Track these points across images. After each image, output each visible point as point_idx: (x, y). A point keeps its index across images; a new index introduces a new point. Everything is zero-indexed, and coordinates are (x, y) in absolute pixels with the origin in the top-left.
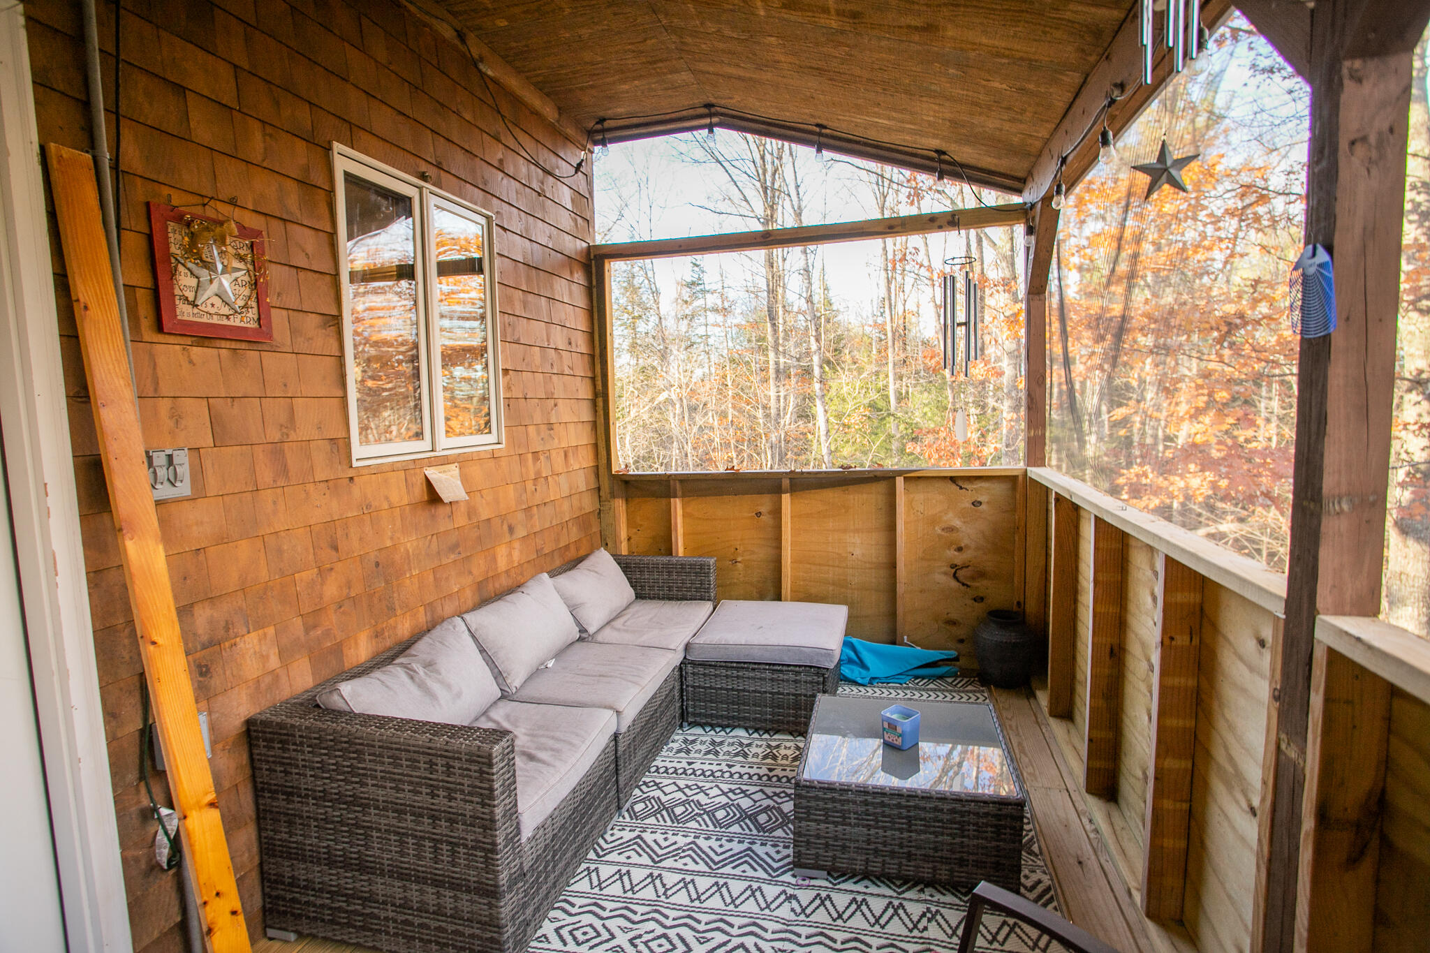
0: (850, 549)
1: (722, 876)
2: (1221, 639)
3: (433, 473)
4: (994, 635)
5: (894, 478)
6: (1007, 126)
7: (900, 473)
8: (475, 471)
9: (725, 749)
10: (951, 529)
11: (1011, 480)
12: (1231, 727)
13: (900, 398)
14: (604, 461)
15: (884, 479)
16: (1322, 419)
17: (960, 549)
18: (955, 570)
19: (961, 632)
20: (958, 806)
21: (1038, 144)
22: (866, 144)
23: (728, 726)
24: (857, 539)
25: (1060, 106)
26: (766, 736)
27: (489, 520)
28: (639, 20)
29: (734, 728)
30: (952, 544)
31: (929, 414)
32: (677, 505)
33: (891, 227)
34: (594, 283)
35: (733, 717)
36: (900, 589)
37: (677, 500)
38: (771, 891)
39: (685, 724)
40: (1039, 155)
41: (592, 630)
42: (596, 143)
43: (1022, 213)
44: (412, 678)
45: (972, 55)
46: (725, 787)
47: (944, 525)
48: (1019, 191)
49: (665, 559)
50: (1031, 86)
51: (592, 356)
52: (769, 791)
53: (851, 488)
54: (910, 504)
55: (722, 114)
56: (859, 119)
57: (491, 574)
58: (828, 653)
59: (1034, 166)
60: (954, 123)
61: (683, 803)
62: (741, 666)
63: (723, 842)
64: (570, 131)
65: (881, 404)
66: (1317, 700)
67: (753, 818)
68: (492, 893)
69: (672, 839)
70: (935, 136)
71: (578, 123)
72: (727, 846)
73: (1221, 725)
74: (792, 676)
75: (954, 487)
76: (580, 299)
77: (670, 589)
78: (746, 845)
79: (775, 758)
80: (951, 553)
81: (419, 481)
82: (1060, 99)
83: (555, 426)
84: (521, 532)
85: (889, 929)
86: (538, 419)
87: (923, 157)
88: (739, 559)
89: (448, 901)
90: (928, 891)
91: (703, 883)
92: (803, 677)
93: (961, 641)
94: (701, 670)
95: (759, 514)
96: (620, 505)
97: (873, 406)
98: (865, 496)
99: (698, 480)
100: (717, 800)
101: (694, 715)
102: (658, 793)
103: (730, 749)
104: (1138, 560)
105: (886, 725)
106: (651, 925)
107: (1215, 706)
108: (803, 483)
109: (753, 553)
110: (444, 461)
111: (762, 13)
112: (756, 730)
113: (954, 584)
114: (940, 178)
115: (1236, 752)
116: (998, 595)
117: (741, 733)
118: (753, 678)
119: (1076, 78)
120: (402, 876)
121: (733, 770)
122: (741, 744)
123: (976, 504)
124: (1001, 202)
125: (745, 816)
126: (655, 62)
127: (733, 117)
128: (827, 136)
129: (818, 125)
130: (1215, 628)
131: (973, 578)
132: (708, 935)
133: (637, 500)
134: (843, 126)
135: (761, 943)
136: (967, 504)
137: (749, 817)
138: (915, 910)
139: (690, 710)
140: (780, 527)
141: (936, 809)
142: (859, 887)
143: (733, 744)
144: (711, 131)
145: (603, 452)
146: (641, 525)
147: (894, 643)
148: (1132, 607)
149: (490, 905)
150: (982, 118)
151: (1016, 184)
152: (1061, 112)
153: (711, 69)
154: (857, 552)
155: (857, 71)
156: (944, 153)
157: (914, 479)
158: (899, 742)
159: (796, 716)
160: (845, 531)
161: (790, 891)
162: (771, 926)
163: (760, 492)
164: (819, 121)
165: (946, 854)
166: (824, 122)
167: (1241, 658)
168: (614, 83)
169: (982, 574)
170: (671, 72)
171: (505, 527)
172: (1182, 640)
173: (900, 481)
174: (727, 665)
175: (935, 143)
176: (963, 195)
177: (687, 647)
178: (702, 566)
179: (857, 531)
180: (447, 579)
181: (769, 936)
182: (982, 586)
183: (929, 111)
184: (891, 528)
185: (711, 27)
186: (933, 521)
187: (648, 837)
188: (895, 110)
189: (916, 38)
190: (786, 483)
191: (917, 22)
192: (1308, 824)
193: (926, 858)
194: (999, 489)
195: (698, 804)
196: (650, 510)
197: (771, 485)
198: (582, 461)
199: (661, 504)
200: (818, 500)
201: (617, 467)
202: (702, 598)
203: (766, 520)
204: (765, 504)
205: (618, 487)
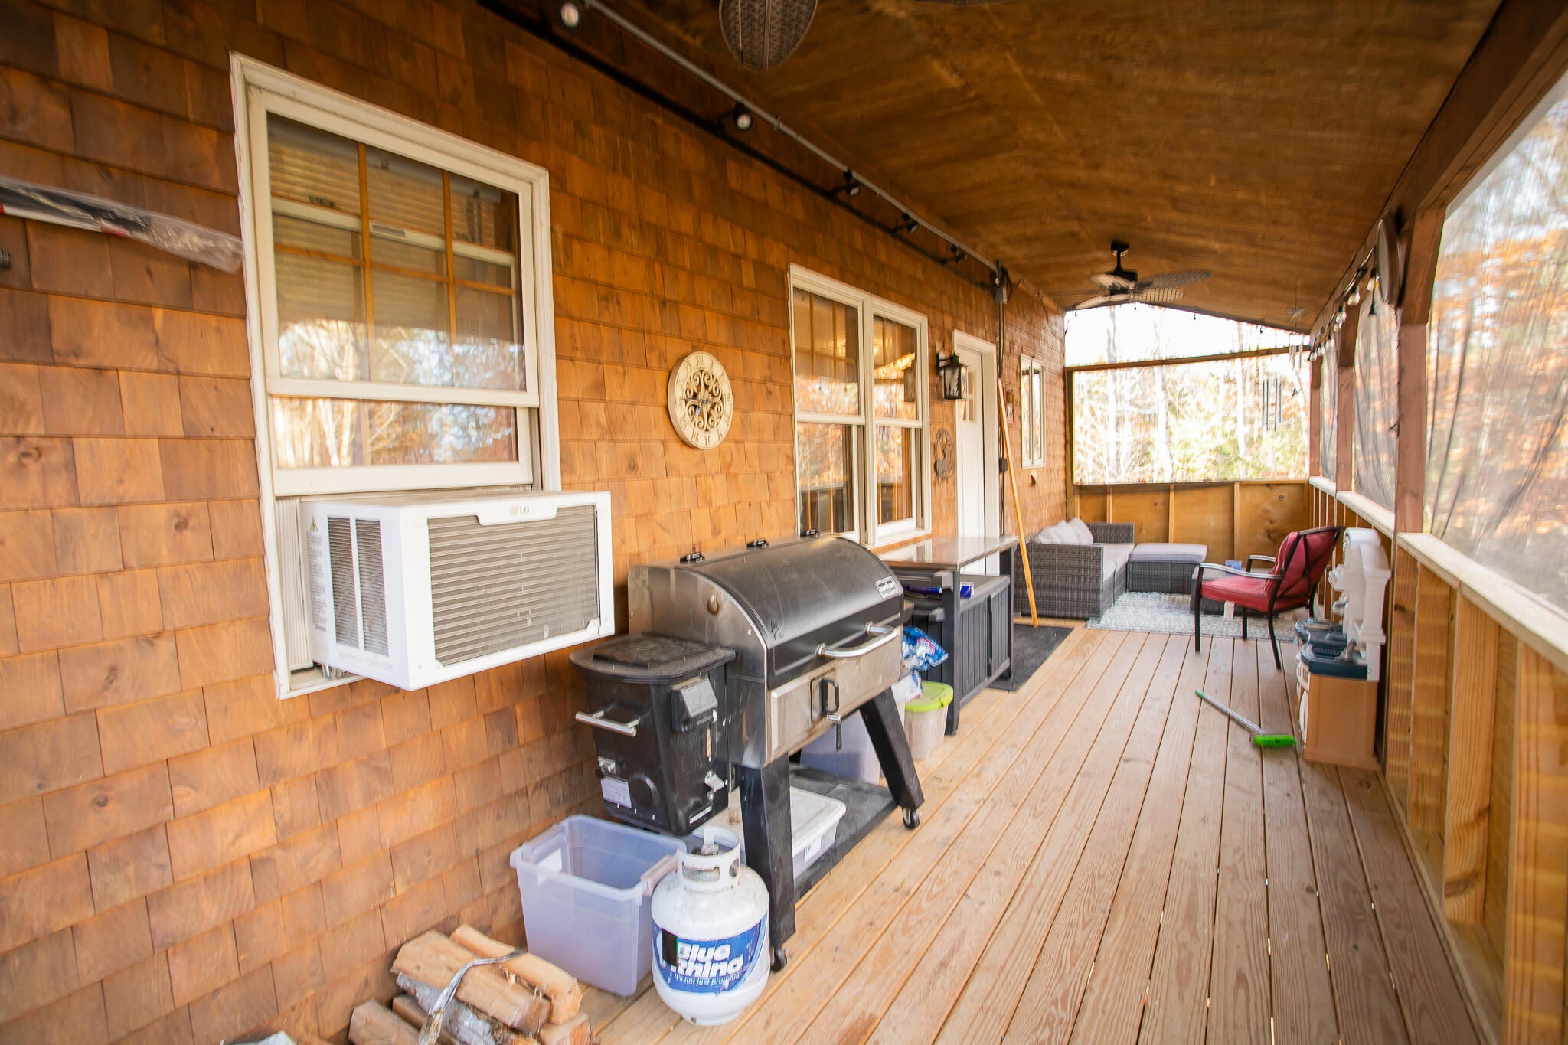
0: (1208, 522)
5: (1233, 485)
7: (1236, 482)
10: (1266, 511)
11: (1301, 485)
13: (1250, 442)
14: (1069, 476)
15: (1228, 485)
17: (1271, 522)
18: (1269, 533)
24: (1212, 517)
30: (1266, 519)
32: (1110, 498)
34: (1067, 383)
36: (1236, 542)
37: (1111, 496)
47: (1262, 509)
49: (1104, 523)
51: (1065, 423)
54: (1242, 498)
58: (1200, 557)
65: (1228, 449)
68: (1097, 591)
74: (1181, 568)
75: (1268, 489)
76: (1061, 394)
77: (1111, 537)
80: (1267, 525)
83: (1056, 457)
86: (1052, 454)
89: (1082, 595)
92: (1186, 568)
94: (1137, 565)
95: (1156, 504)
96: (1077, 499)
97: (1219, 451)
98: (1216, 494)
108: (1181, 487)
109: (1152, 523)
110: (1035, 469)
113: (1267, 540)
118: (1162, 569)
120: (1065, 589)
123: (1281, 498)
133: (1087, 497)
136: (1275, 498)
139: (1130, 585)
140: (1168, 511)
145: (1069, 472)
146: (1087, 510)
154: (1212, 523)
157: (1244, 485)
159: (1183, 585)
160: (1205, 512)
163: (1157, 493)
173: (1237, 486)
177: (1130, 556)
178: (1128, 527)
179: (1212, 512)
184: (1232, 511)
186: (1256, 507)
190: (1172, 487)
194: (1293, 490)
196: (1093, 503)
197: (1164, 489)
198: (1062, 476)
199: (1100, 499)
200: (1189, 496)
201: (1077, 480)
202: (1128, 542)
203: (1160, 507)
204: (1159, 498)
205: (1076, 490)
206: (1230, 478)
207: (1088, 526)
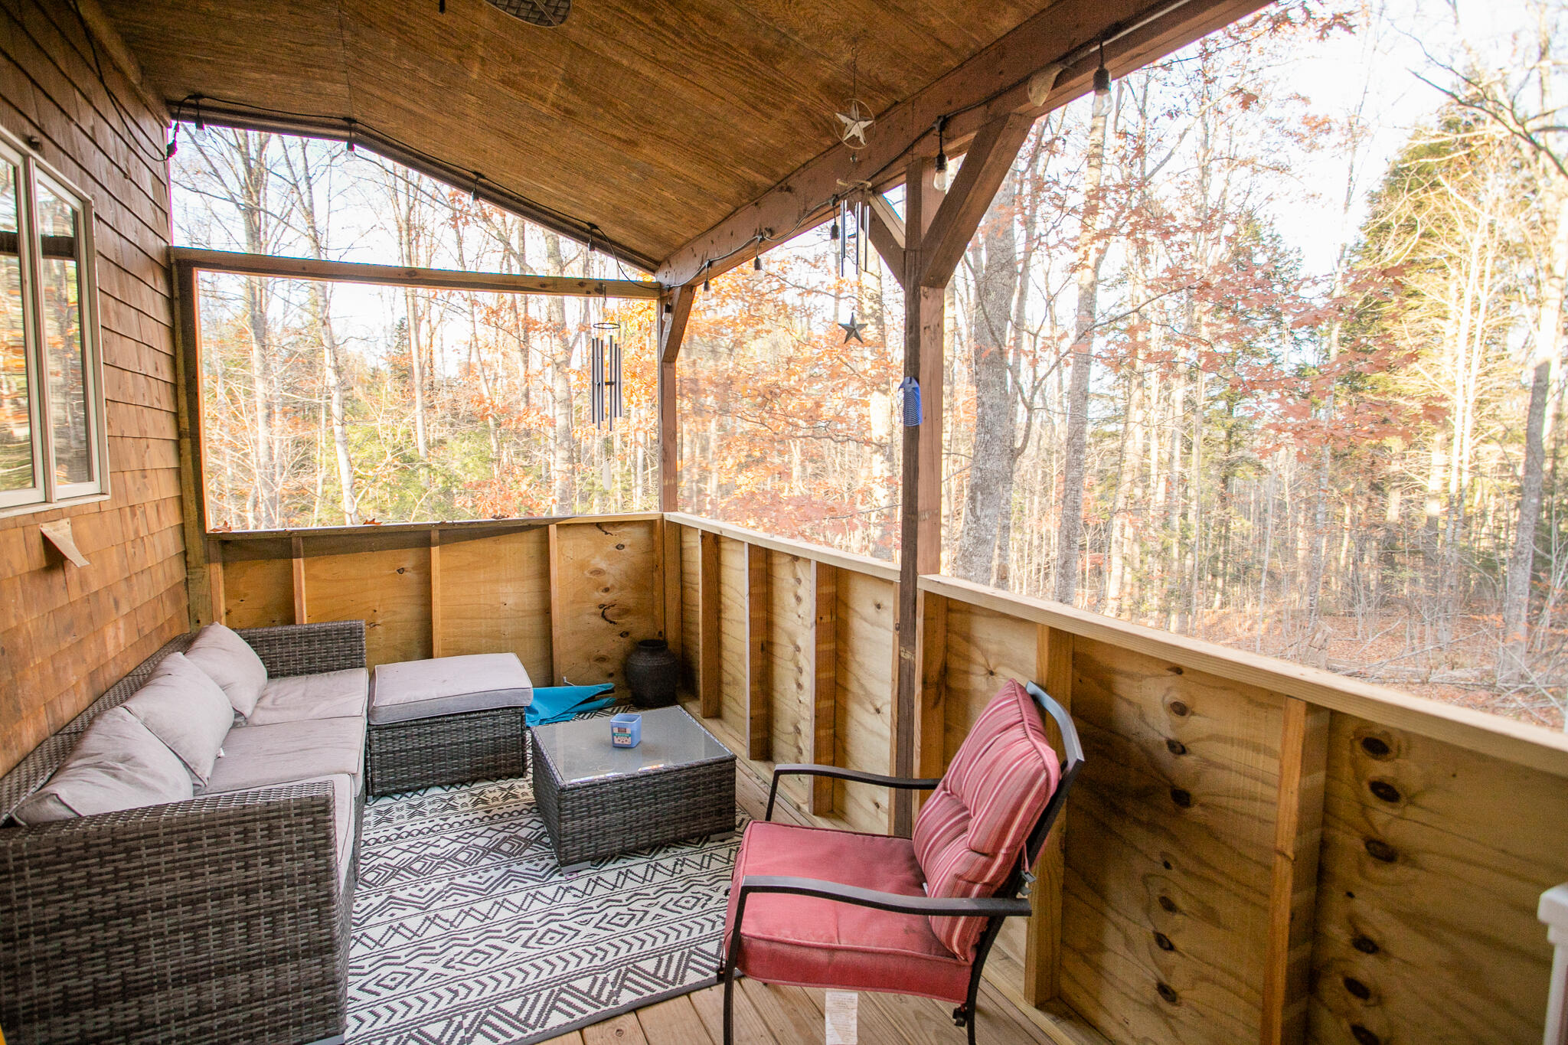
0: (503, 599)
1: (498, 896)
2: (851, 612)
3: (47, 529)
4: (644, 662)
5: (547, 526)
6: (661, 223)
7: (554, 521)
8: (83, 527)
9: (429, 808)
10: (598, 572)
11: (650, 524)
12: (861, 665)
14: (193, 516)
15: (539, 528)
16: (916, 470)
17: (607, 590)
18: (604, 611)
19: (609, 667)
20: (690, 773)
21: (681, 241)
22: (519, 201)
23: (420, 788)
24: (509, 588)
25: (710, 222)
26: (464, 788)
27: (97, 592)
28: (319, 27)
29: (428, 788)
30: (599, 585)
31: (471, 465)
32: (299, 565)
33: (543, 285)
34: (177, 294)
35: (428, 776)
37: (301, 560)
38: (550, 891)
39: (370, 797)
40: (681, 248)
41: (247, 712)
42: (174, 116)
43: (660, 292)
44: (115, 776)
45: (656, 170)
46: (453, 836)
47: (592, 568)
48: (653, 271)
49: (290, 628)
50: (694, 204)
51: (175, 386)
52: (498, 827)
53: (502, 538)
54: (560, 549)
55: (362, 132)
56: (525, 181)
57: (102, 662)
58: (523, 693)
59: (672, 254)
60: (616, 208)
61: (417, 860)
62: (434, 720)
63: (480, 873)
64: (151, 98)
66: (920, 621)
67: (497, 849)
69: (428, 888)
70: (594, 213)
71: (159, 91)
72: (487, 876)
73: (854, 667)
74: (490, 721)
75: (599, 533)
76: (161, 313)
77: (310, 660)
78: (503, 870)
79: (484, 802)
80: (599, 594)
81: (36, 541)
82: (712, 217)
83: (148, 473)
84: (125, 609)
85: (655, 880)
86: (134, 464)
87: (577, 227)
88: (379, 621)
90: (671, 850)
91: (484, 907)
92: (501, 719)
93: (611, 675)
94: (389, 734)
95: (401, 571)
96: (216, 571)
98: (516, 545)
99: (329, 536)
100: (451, 847)
101: (381, 785)
102: (382, 861)
103: (435, 806)
104: (783, 574)
105: (616, 730)
106: (457, 949)
107: (849, 656)
108: (455, 534)
109: (395, 613)
110: (59, 514)
111: (475, 77)
112: (452, 785)
113: (603, 623)
114: (592, 249)
115: (866, 681)
116: (642, 629)
117: (437, 791)
118: (449, 731)
119: (729, 208)
121: (450, 821)
122: (443, 800)
123: (620, 547)
124: (640, 279)
125: (486, 851)
126: (311, 66)
127: (379, 139)
128: (481, 184)
129: (475, 173)
130: (846, 605)
131: (619, 615)
132: (516, 935)
133: (238, 565)
134: (504, 182)
135: (564, 923)
136: (611, 548)
137: (493, 850)
138: (669, 863)
139: (377, 780)
140: (430, 582)
141: (676, 780)
142: (619, 864)
143: (434, 802)
144: (351, 148)
145: (192, 507)
146: (246, 595)
147: (552, 685)
148: (777, 610)
149: (323, 963)
150: (643, 212)
151: (651, 264)
152: (708, 226)
153: (378, 93)
154: (510, 601)
155: (547, 148)
156: (596, 227)
157: (566, 526)
158: (628, 742)
159: (495, 760)
160: (497, 581)
161: (565, 886)
162: (565, 911)
163: (404, 546)
164: (479, 170)
165: (683, 814)
166: (484, 173)
167: (865, 620)
168: (244, 68)
169: (626, 611)
170: (324, 79)
171: (112, 601)
172: (827, 619)
173: (553, 528)
174: (418, 723)
175: (592, 218)
176: (607, 267)
177: (371, 713)
178: (352, 630)
179: (509, 581)
180: (65, 668)
181: (567, 917)
182: (628, 622)
183: (597, 194)
184: (545, 574)
185: (406, 64)
186: (582, 566)
187: (398, 893)
188: (566, 184)
189: (616, 144)
190: (436, 535)
191: (623, 136)
192: (918, 689)
193: (668, 823)
194: (639, 534)
195: (432, 855)
196: (259, 577)
197: (420, 539)
198: (171, 518)
199: (278, 565)
200: (468, 551)
201: (212, 524)
202: (353, 666)
203: (411, 576)
204: (409, 559)
205: (214, 550)
206: (540, 513)
207: (250, 640)
